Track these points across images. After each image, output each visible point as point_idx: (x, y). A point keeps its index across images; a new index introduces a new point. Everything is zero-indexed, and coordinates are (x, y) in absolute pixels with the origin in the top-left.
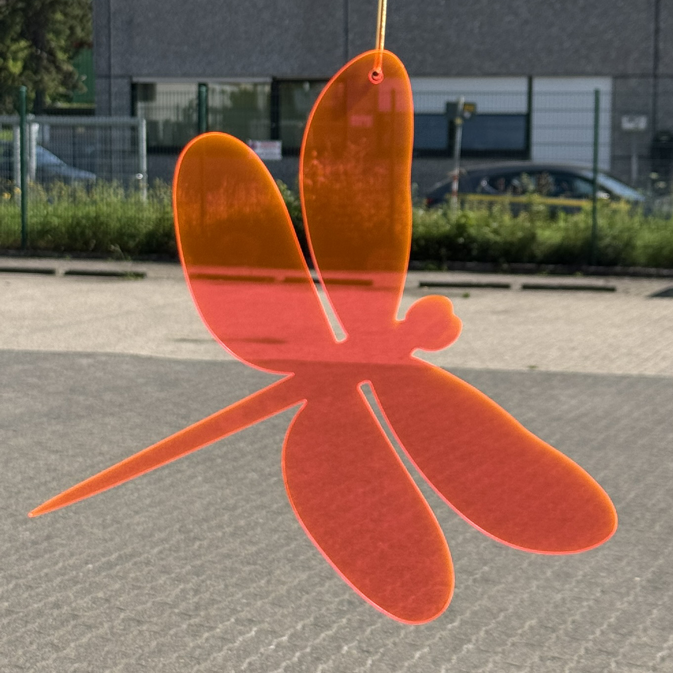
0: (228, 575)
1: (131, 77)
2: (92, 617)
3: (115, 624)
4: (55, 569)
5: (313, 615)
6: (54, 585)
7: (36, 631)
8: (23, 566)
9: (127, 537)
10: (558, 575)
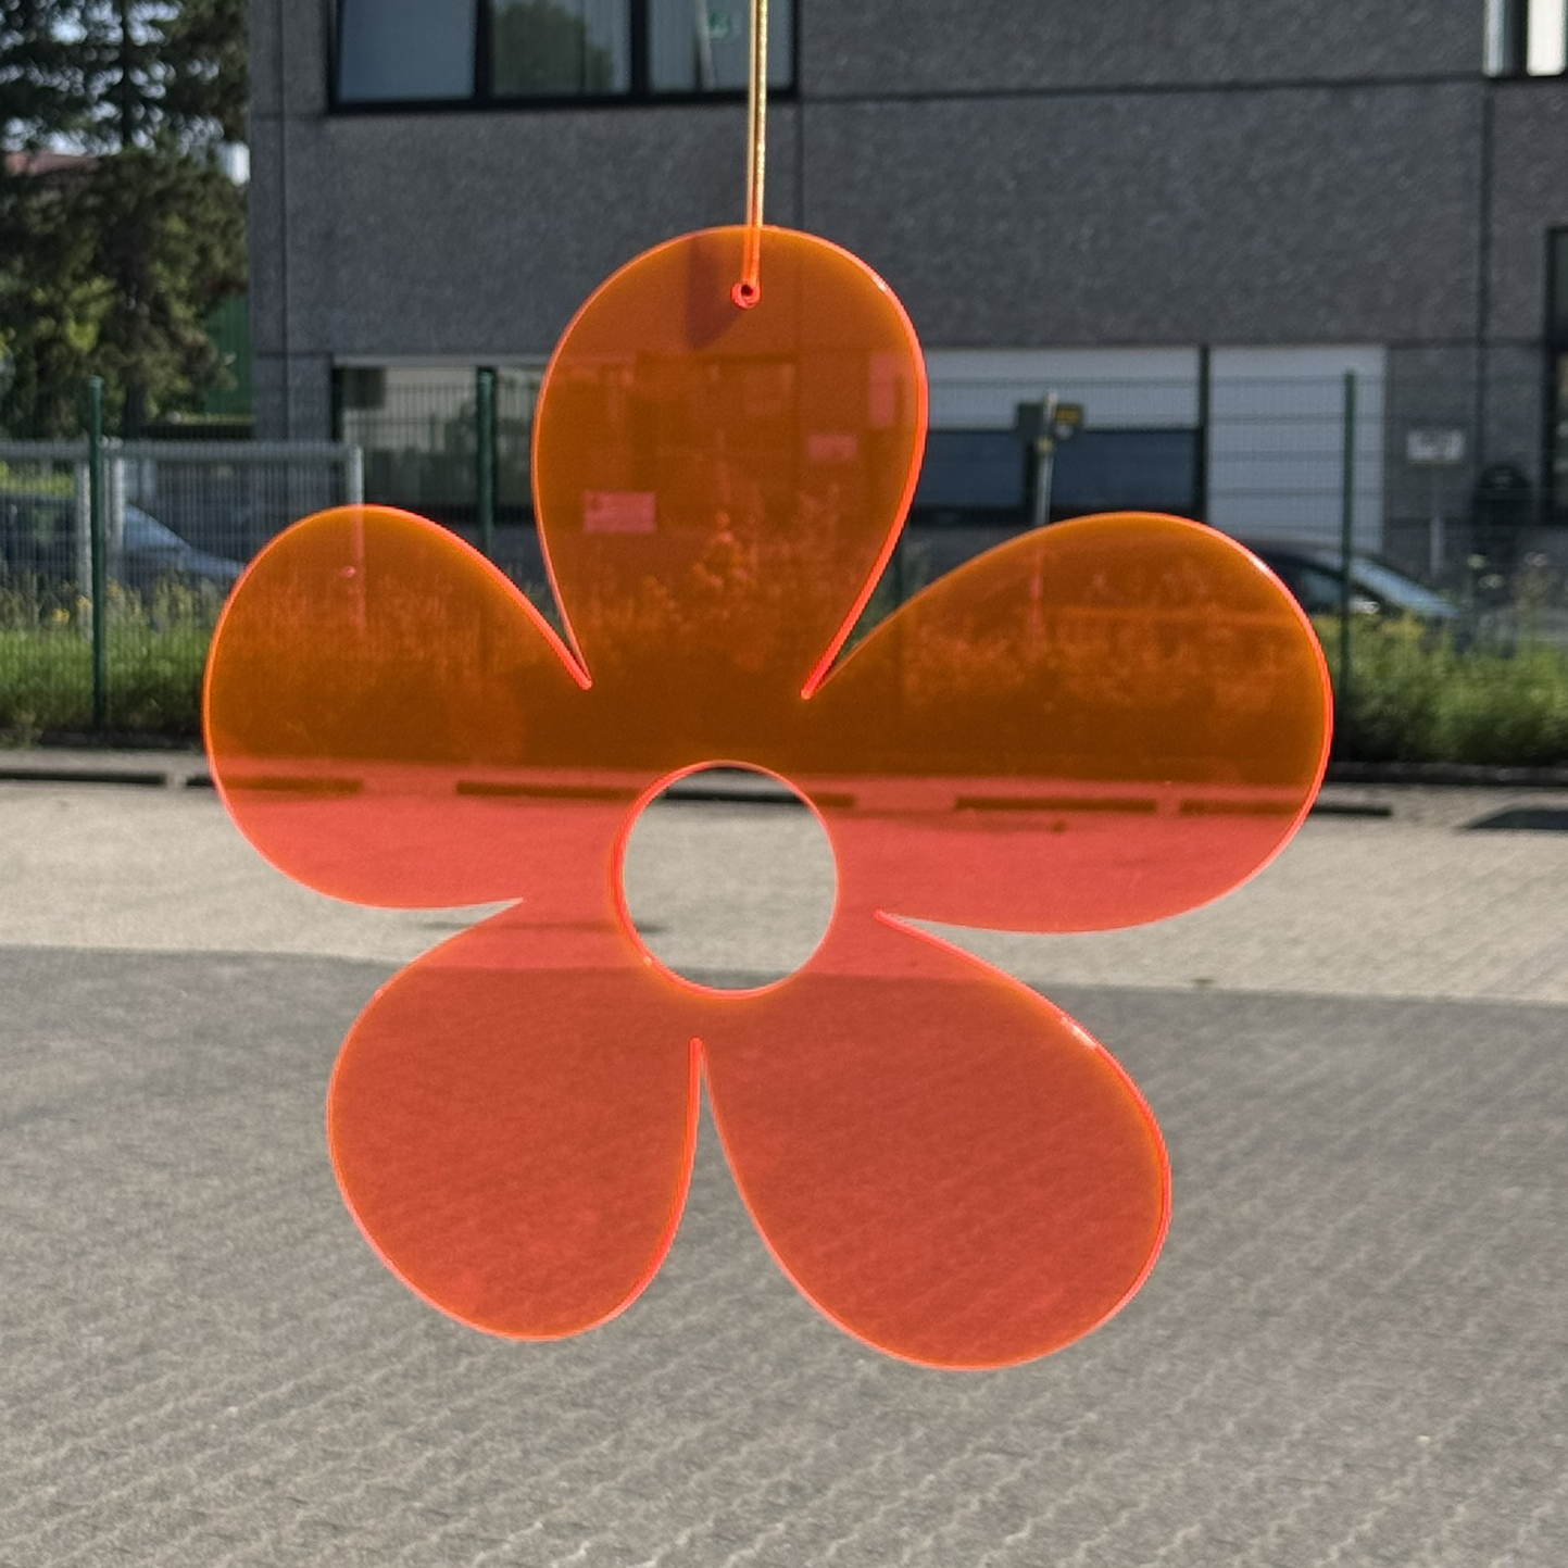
0: (530, 1429)
1: (330, 356)
2: (235, 1518)
3: (283, 1534)
4: (156, 1417)
5: (712, 1516)
6: (156, 1450)
7: (115, 1548)
8: (90, 1410)
9: (314, 1346)
10: (1250, 1431)
